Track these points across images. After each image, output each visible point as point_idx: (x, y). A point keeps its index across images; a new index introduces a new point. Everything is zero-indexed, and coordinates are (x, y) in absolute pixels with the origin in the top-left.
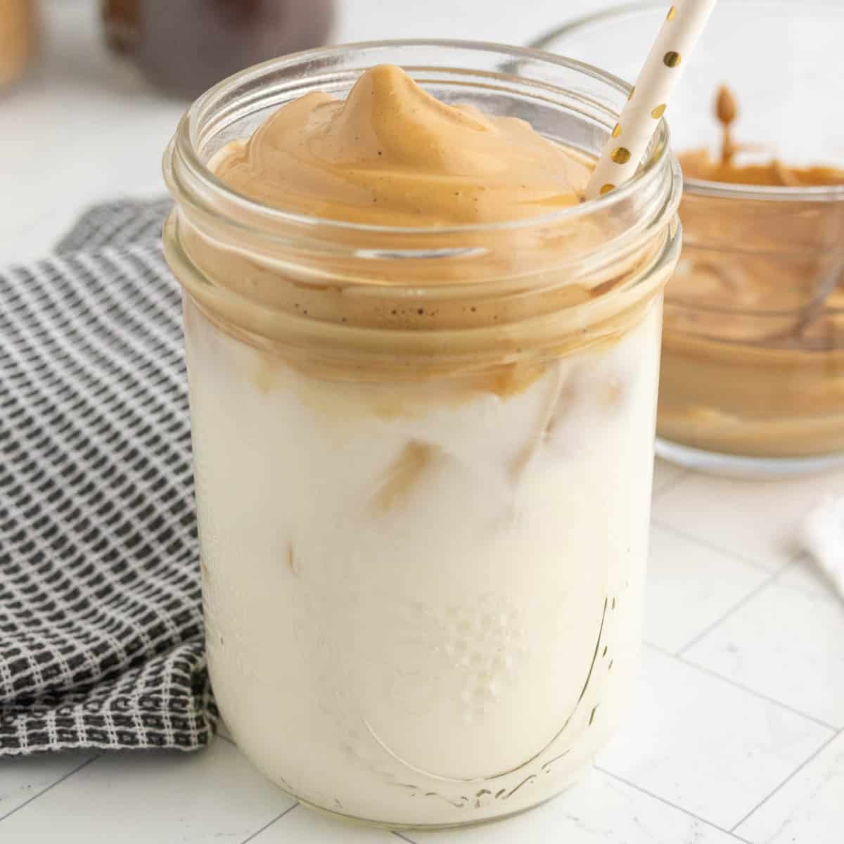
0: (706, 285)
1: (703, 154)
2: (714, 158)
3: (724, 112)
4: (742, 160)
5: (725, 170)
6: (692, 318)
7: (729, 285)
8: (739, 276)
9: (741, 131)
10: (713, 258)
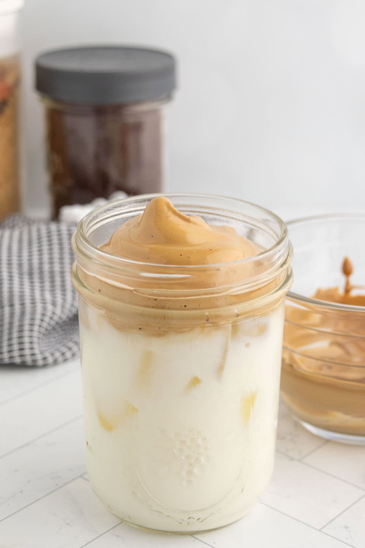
0: (337, 352)
1: (336, 289)
2: (341, 292)
3: (347, 270)
4: (354, 293)
5: (346, 298)
6: (330, 368)
7: (348, 353)
8: (352, 348)
9: (354, 279)
10: (340, 339)
